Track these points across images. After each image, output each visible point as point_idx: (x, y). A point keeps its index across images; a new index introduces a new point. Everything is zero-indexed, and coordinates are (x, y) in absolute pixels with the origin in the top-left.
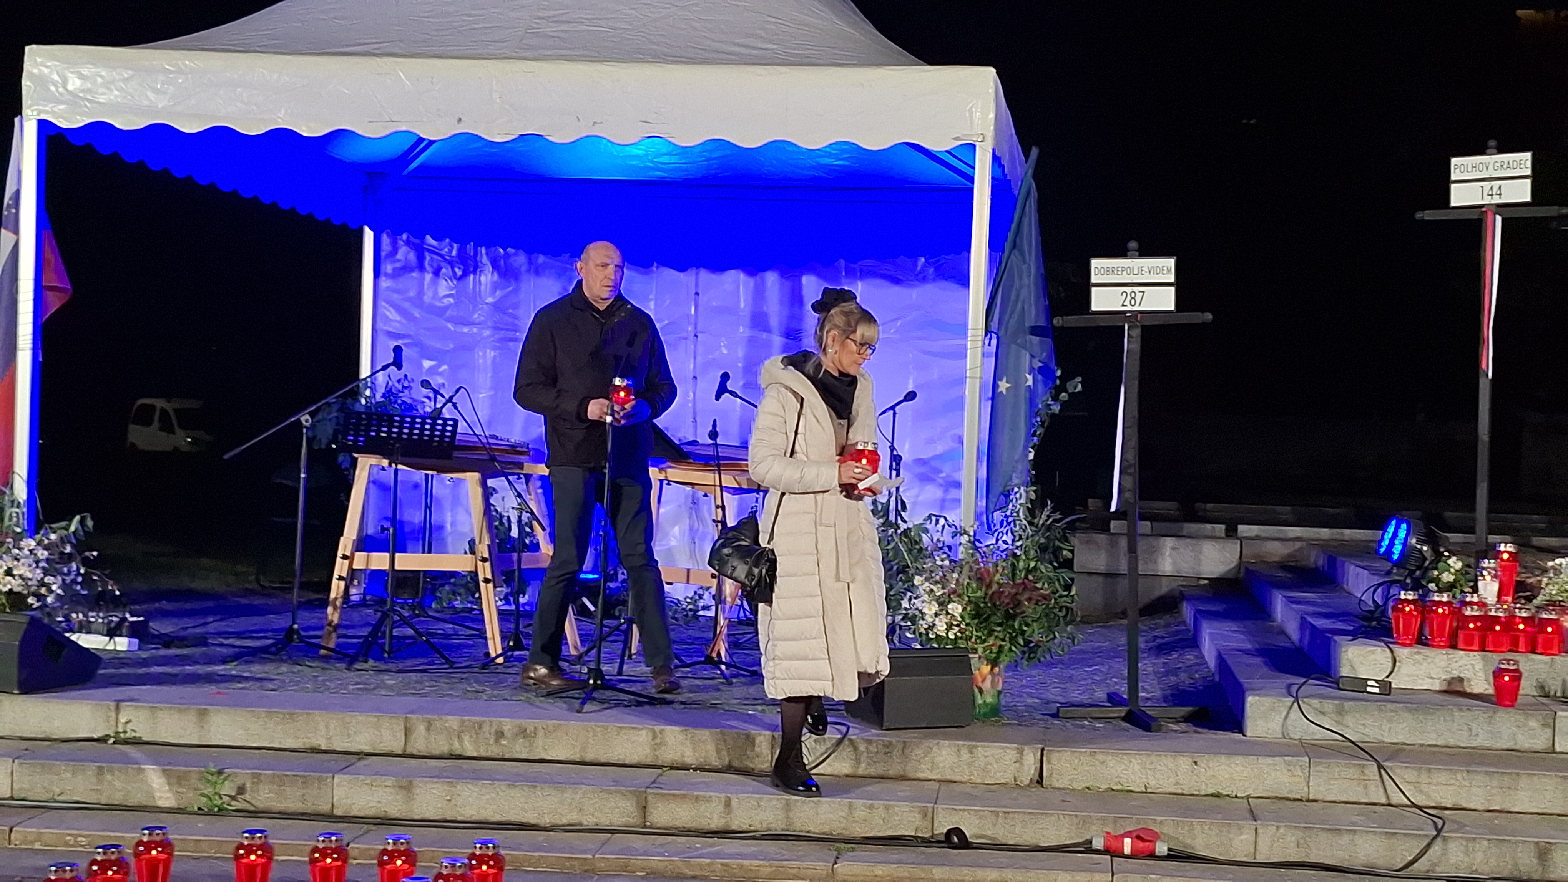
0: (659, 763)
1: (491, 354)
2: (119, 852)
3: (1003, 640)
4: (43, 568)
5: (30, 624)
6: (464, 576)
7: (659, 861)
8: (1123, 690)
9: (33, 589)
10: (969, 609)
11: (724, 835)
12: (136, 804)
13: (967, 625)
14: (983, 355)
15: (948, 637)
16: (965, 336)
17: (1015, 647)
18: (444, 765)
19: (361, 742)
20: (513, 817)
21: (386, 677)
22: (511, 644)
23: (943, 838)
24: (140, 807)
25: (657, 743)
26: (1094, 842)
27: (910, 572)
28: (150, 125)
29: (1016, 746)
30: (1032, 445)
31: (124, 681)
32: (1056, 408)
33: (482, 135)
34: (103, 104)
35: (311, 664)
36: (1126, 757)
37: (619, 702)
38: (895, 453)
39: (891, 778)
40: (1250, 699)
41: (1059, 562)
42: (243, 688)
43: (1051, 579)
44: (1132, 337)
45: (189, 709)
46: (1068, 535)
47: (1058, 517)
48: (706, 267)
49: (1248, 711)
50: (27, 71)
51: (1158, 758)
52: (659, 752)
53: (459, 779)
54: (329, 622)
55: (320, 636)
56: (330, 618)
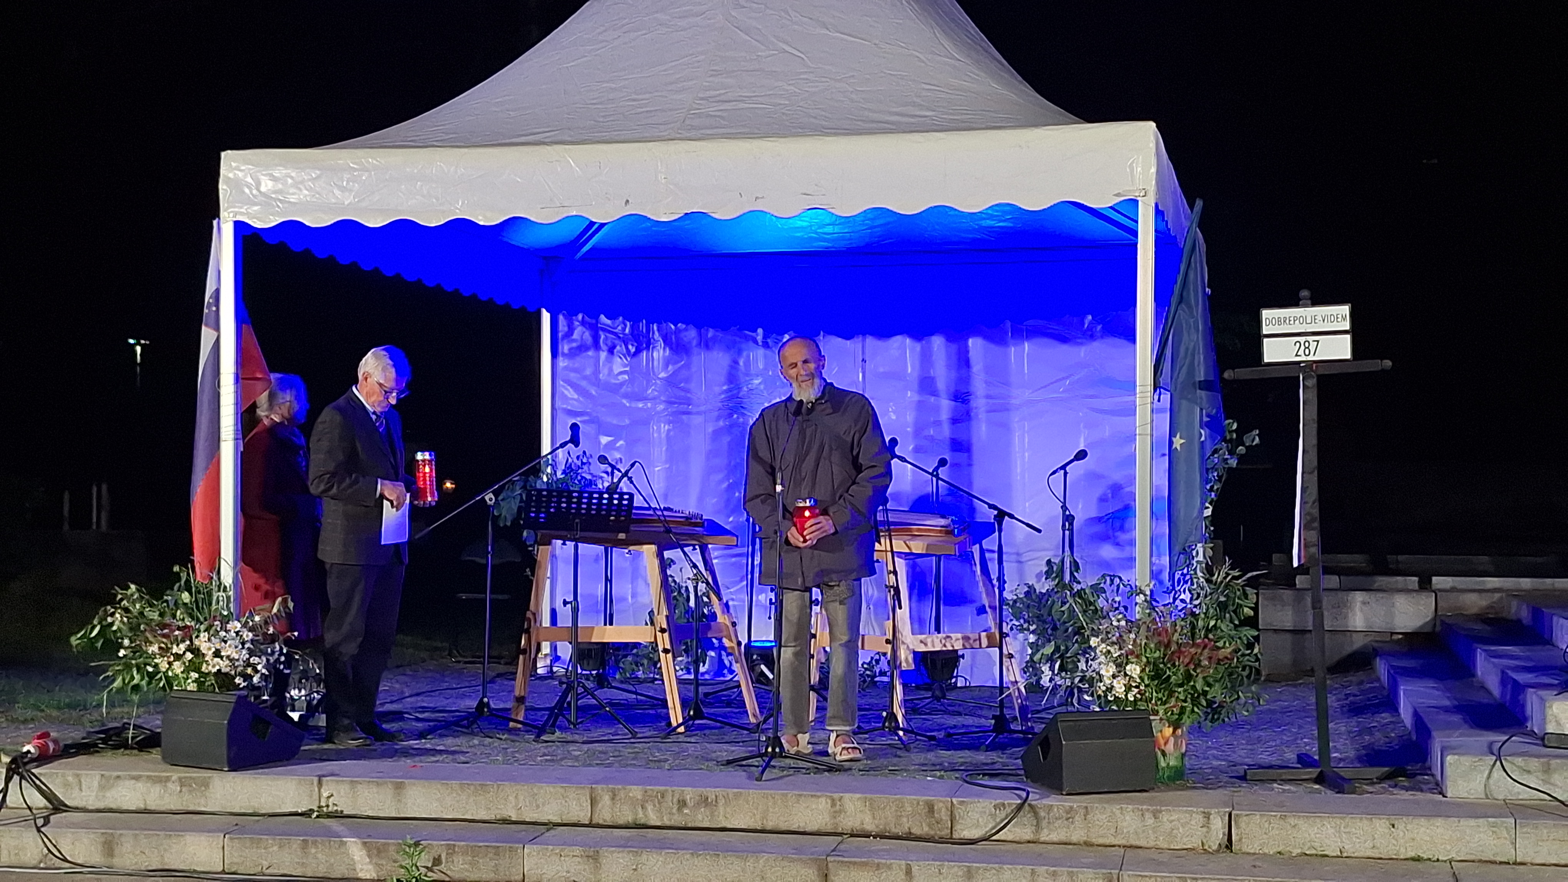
0: (840, 830)
1: (664, 428)
3: (1185, 701)
4: (249, 649)
5: (236, 703)
6: (646, 647)
8: (1314, 751)
9: (239, 669)
10: (1147, 670)
12: (339, 876)
13: (1146, 686)
14: (1152, 411)
15: (1127, 699)
16: (1135, 394)
17: (1198, 708)
18: (628, 834)
19: (550, 812)
21: (571, 748)
22: (692, 713)
24: (343, 879)
25: (837, 811)
27: (1086, 634)
28: (338, 222)
29: (1202, 809)
30: (1209, 500)
31: (324, 757)
32: (1233, 463)
33: (649, 216)
34: (294, 203)
35: (501, 736)
36: (1318, 820)
37: (798, 769)
38: (1067, 513)
39: (1074, 844)
40: (1449, 759)
41: (1240, 620)
42: (437, 761)
43: (1233, 638)
44: (1308, 387)
45: (386, 783)
46: (1248, 592)
47: (1237, 574)
48: (872, 334)
49: (1448, 771)
50: (224, 175)
51: (1352, 821)
52: (838, 819)
53: (644, 848)
54: (517, 695)
55: (509, 709)
56: (518, 691)
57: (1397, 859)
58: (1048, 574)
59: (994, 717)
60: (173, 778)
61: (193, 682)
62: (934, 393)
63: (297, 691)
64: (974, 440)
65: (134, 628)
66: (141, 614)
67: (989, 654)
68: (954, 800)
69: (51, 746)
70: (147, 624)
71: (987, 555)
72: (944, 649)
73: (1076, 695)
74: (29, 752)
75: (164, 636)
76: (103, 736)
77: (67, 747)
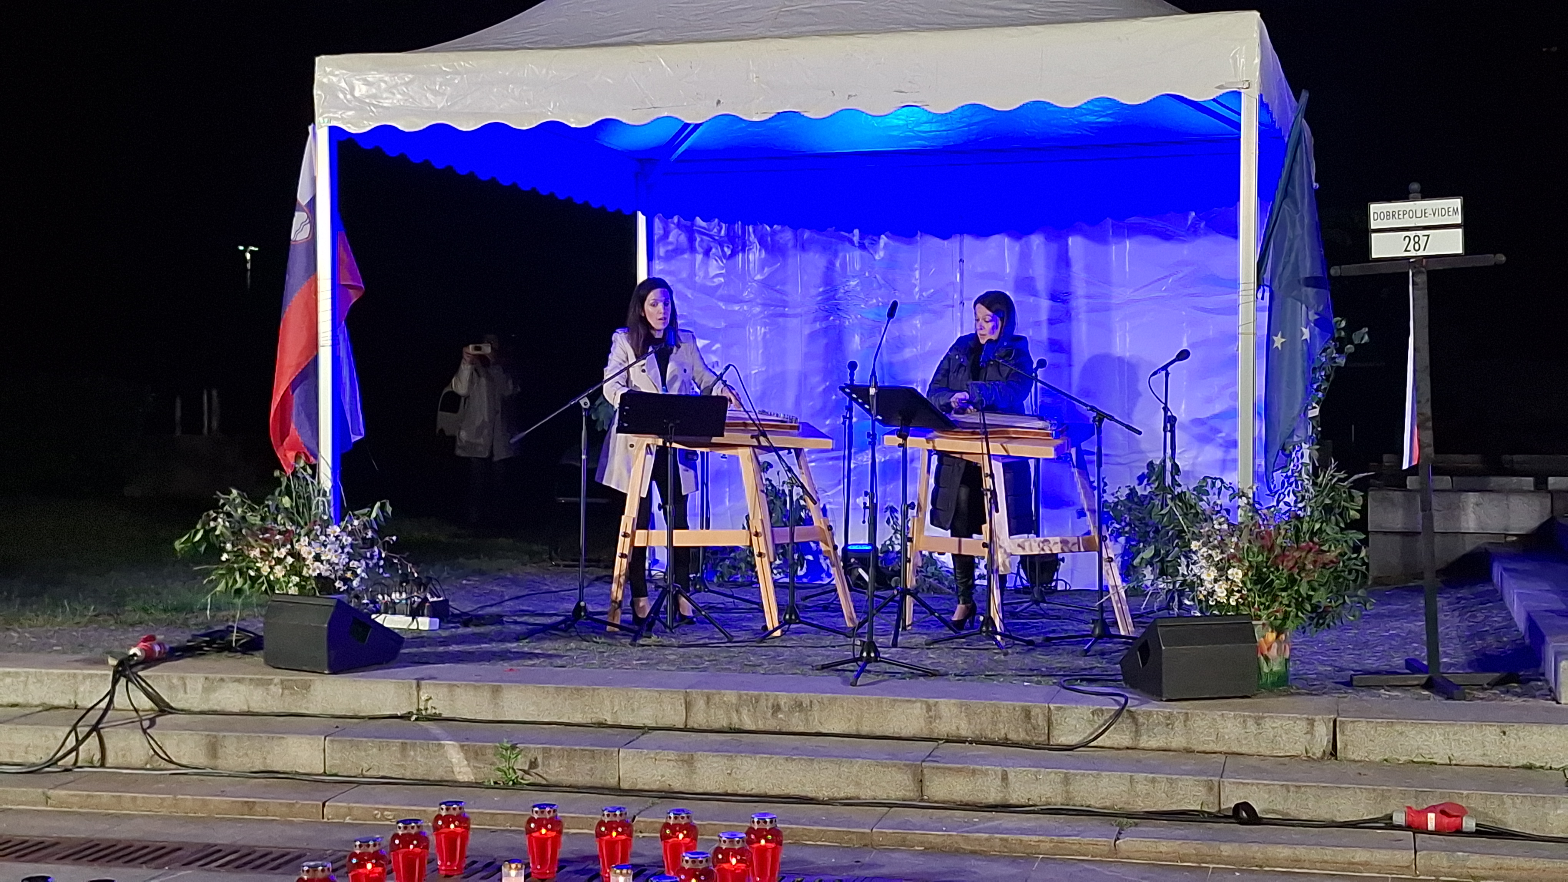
0: (935, 736)
1: (761, 330)
2: (419, 827)
3: (1289, 606)
4: (348, 553)
5: (337, 606)
6: (739, 551)
7: (938, 835)
8: (1422, 654)
9: (340, 573)
10: (1250, 574)
11: (1003, 810)
12: (437, 778)
13: (1249, 590)
14: (1256, 310)
15: (1229, 603)
16: (1238, 293)
17: (1303, 613)
18: (724, 739)
19: (645, 716)
20: (795, 791)
21: (667, 652)
22: (787, 617)
23: (1230, 813)
24: (440, 781)
25: (932, 716)
26: (1394, 817)
27: (1187, 537)
28: (431, 127)
29: (1305, 716)
30: (1316, 400)
31: (424, 660)
32: (1341, 362)
33: (741, 116)
34: (387, 108)
35: (598, 640)
36: (1427, 727)
37: (893, 674)
38: (1169, 414)
39: (1174, 751)
40: (1563, 664)
41: (1346, 524)
42: (533, 665)
43: (1338, 541)
44: (1417, 284)
45: (484, 686)
46: (1354, 494)
47: (1342, 476)
48: (970, 233)
49: (1562, 677)
50: (318, 80)
51: (1463, 728)
52: (934, 724)
53: (741, 752)
54: (614, 598)
55: (606, 613)
56: (615, 594)
57: (1507, 767)
59: (1094, 621)
60: (276, 681)
61: (294, 585)
62: (1032, 294)
63: (397, 594)
64: (1074, 341)
65: (236, 533)
66: (244, 518)
68: (1052, 706)
69: (157, 648)
70: (249, 529)
71: (1086, 457)
72: (1042, 553)
73: (1177, 599)
74: (135, 655)
75: (265, 540)
76: (208, 639)
77: (173, 650)
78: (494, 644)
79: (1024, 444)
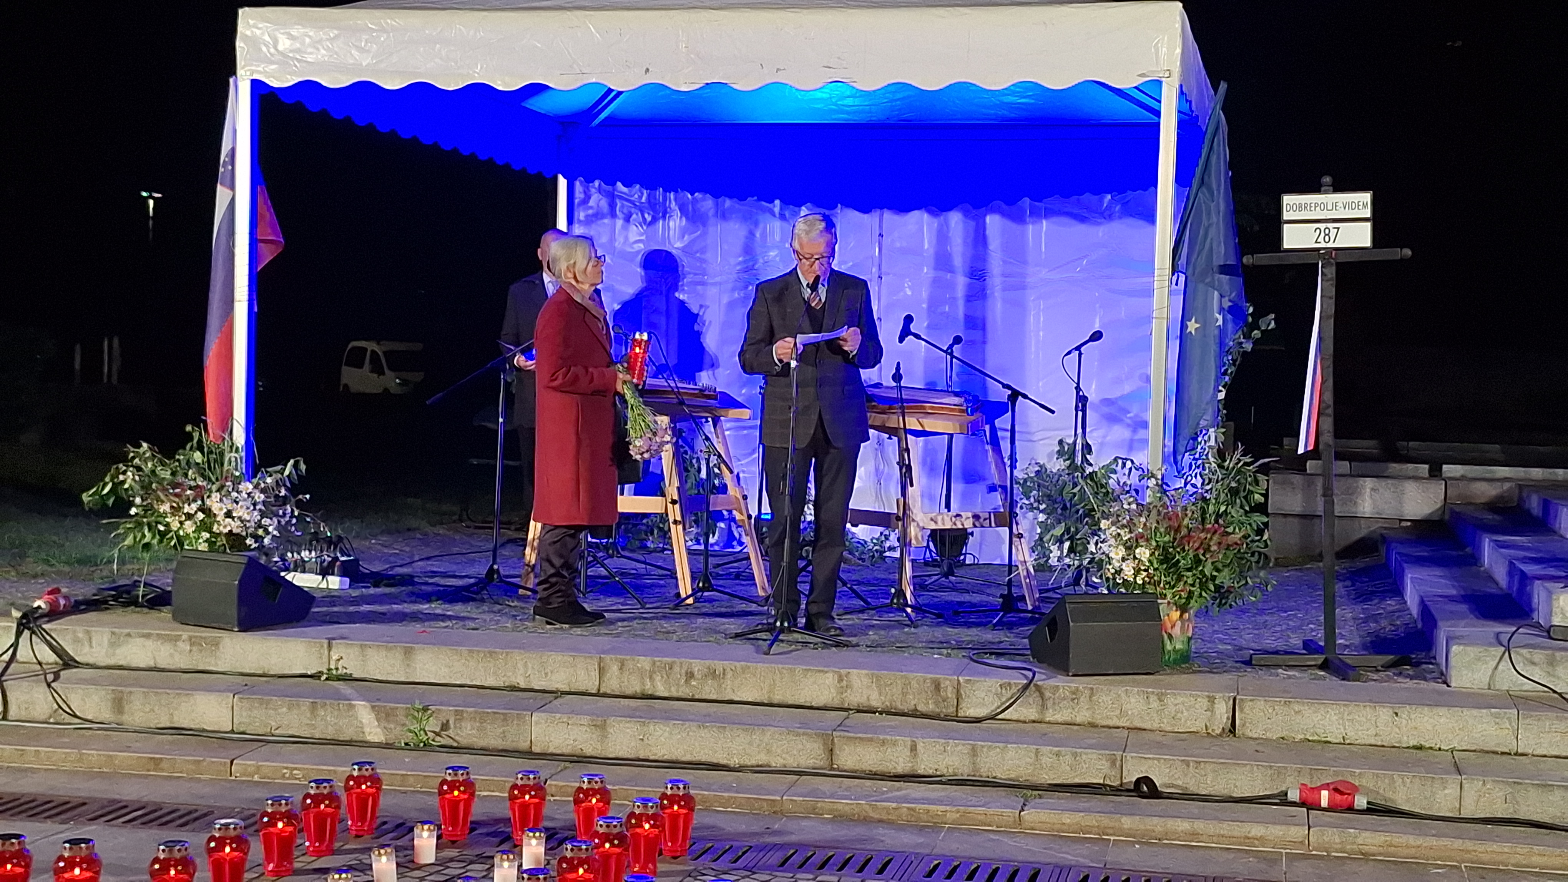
0: (846, 706)
2: (331, 787)
3: (1193, 585)
4: (260, 510)
5: (248, 564)
6: (655, 517)
7: (847, 804)
8: (1319, 636)
9: (250, 531)
10: (1157, 553)
11: (910, 779)
12: (347, 738)
13: (1155, 569)
14: (1170, 296)
15: (1136, 582)
16: (1153, 276)
17: (1206, 593)
18: (636, 705)
19: (558, 681)
20: (704, 758)
22: (701, 585)
23: (1132, 787)
24: (350, 741)
25: (844, 686)
26: (1289, 794)
27: (1097, 516)
28: (354, 84)
29: (1206, 693)
30: (1223, 383)
31: (335, 620)
32: (1248, 347)
33: (670, 86)
34: (312, 64)
35: (511, 603)
36: (1322, 707)
37: (806, 644)
38: (1081, 393)
39: (1079, 725)
40: (1455, 649)
41: (1250, 507)
42: (446, 627)
43: (1242, 524)
44: (1326, 275)
45: (395, 647)
46: (1260, 479)
47: (1249, 460)
48: (890, 208)
49: (1453, 661)
50: (241, 33)
51: (1356, 708)
52: (845, 695)
53: (652, 719)
54: (527, 562)
55: (519, 576)
56: (528, 558)
57: (1399, 747)
58: (1060, 453)
59: (1002, 596)
60: (184, 637)
61: (204, 542)
62: (952, 271)
63: (307, 552)
64: (989, 318)
65: (146, 488)
66: (153, 472)
67: (998, 534)
68: (960, 678)
69: (62, 602)
70: (158, 482)
71: (1000, 434)
72: (954, 527)
73: (1084, 577)
74: (39, 607)
75: (176, 495)
76: (114, 593)
77: (78, 603)
78: (406, 605)
79: (939, 419)
